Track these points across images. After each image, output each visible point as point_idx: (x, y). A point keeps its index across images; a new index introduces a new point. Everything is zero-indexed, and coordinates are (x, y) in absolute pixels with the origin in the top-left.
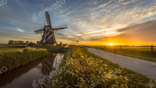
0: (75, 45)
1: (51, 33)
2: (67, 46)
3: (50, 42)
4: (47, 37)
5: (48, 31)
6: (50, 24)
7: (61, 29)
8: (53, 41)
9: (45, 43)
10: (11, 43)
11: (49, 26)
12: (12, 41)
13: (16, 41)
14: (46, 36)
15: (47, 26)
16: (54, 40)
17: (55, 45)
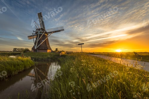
0: (73, 52)
1: (44, 37)
2: (63, 53)
3: (43, 49)
4: (39, 42)
5: (40, 35)
6: (44, 27)
7: (56, 32)
8: (46, 46)
9: (37, 48)
10: (15, 51)
11: (42, 29)
12: (15, 49)
13: (18, 49)
14: (38, 40)
15: (39, 29)
16: (48, 46)
17: (49, 51)
